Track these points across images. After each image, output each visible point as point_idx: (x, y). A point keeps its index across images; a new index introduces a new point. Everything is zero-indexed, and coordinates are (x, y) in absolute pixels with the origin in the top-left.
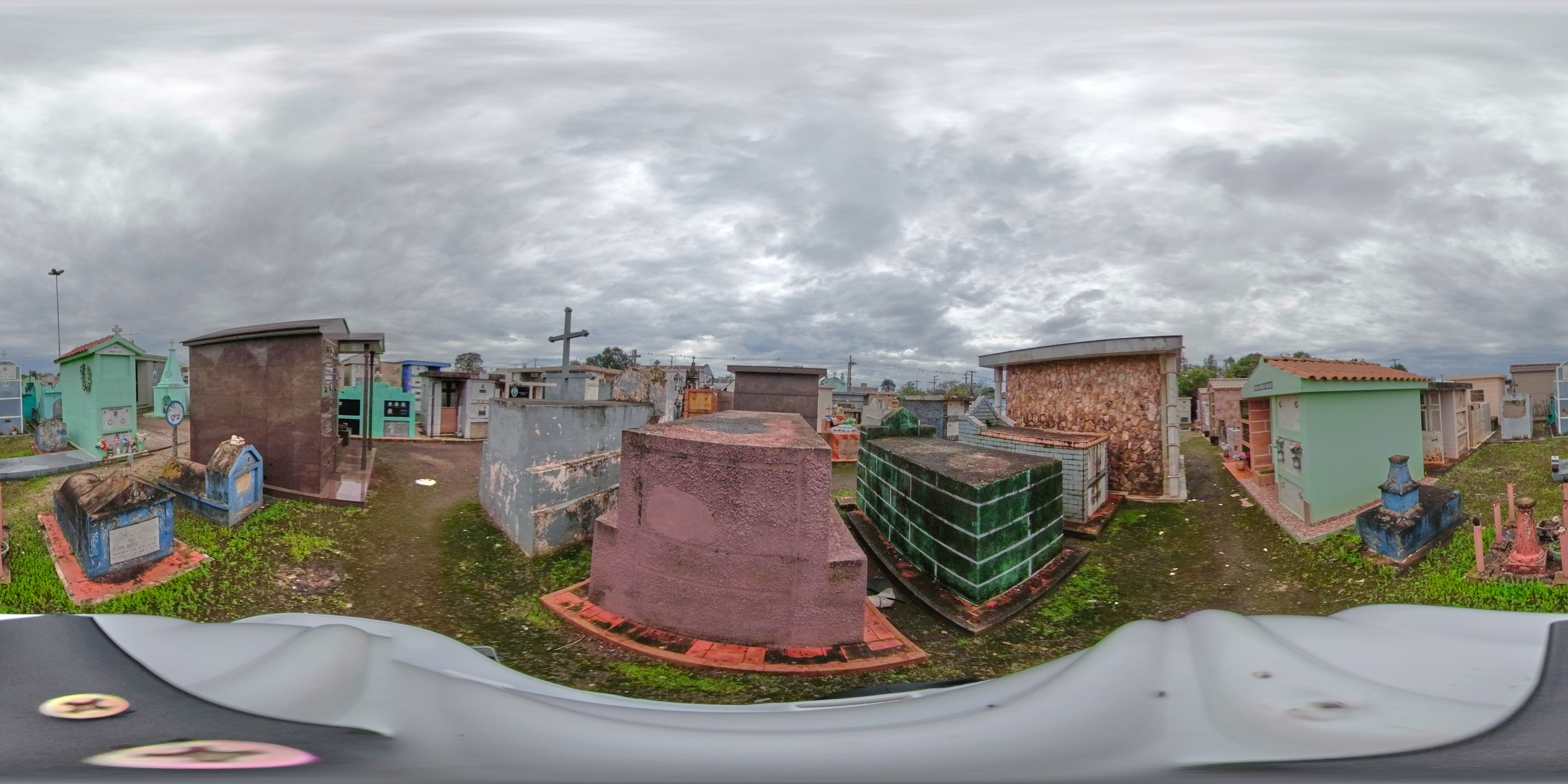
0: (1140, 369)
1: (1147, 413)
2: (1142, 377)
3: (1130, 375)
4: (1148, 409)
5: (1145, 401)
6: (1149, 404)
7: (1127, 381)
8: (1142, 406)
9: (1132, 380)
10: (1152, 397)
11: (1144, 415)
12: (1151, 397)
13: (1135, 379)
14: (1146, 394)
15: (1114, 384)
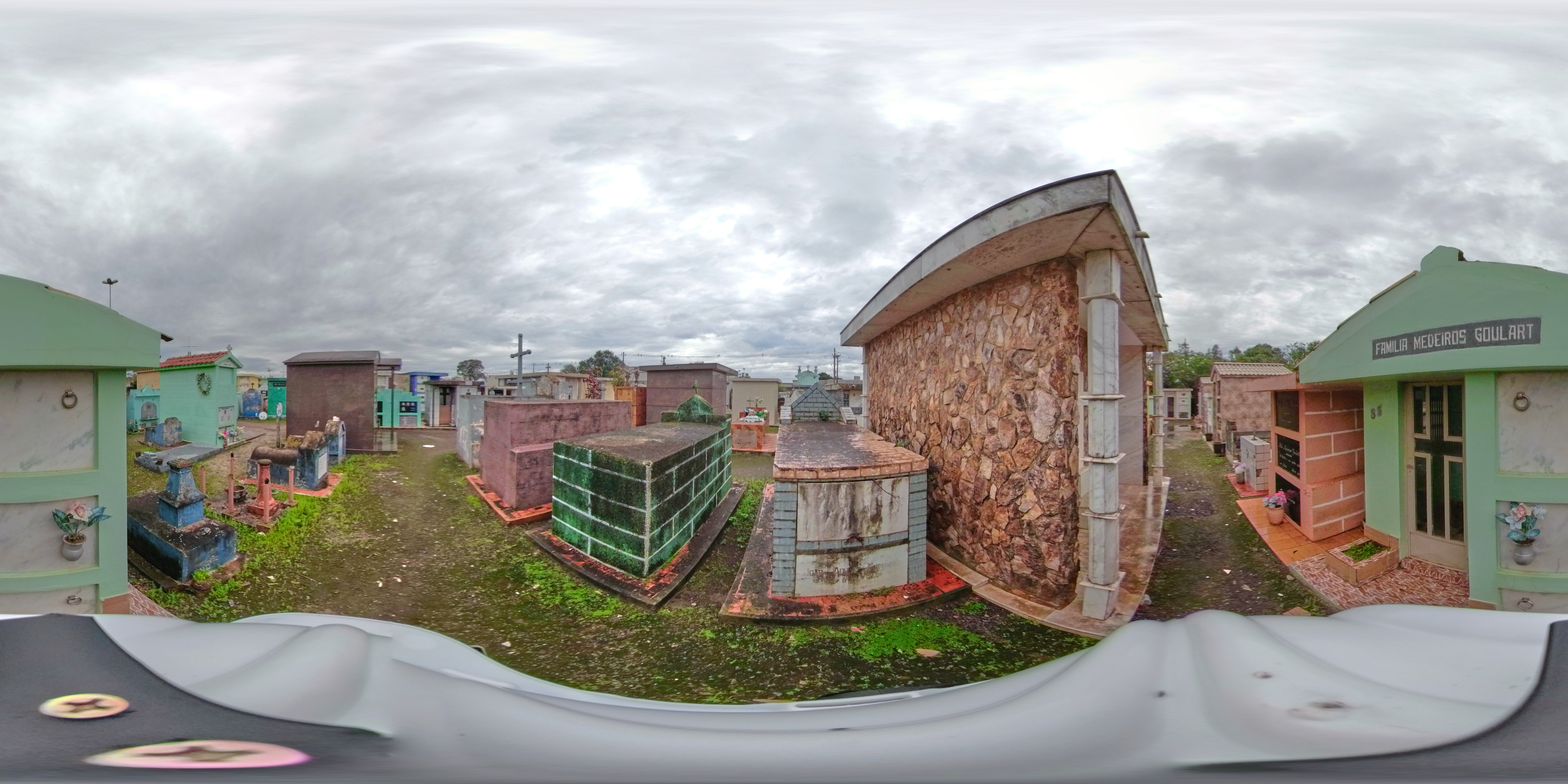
0: (1016, 302)
1: (1032, 418)
2: (1021, 321)
3: (996, 320)
4: (1034, 407)
5: (1027, 385)
6: (1038, 392)
7: (989, 337)
8: (1018, 398)
9: (1000, 332)
10: (1043, 375)
11: (1023, 424)
12: (1041, 372)
13: (1005, 328)
14: (1028, 366)
15: (969, 347)
